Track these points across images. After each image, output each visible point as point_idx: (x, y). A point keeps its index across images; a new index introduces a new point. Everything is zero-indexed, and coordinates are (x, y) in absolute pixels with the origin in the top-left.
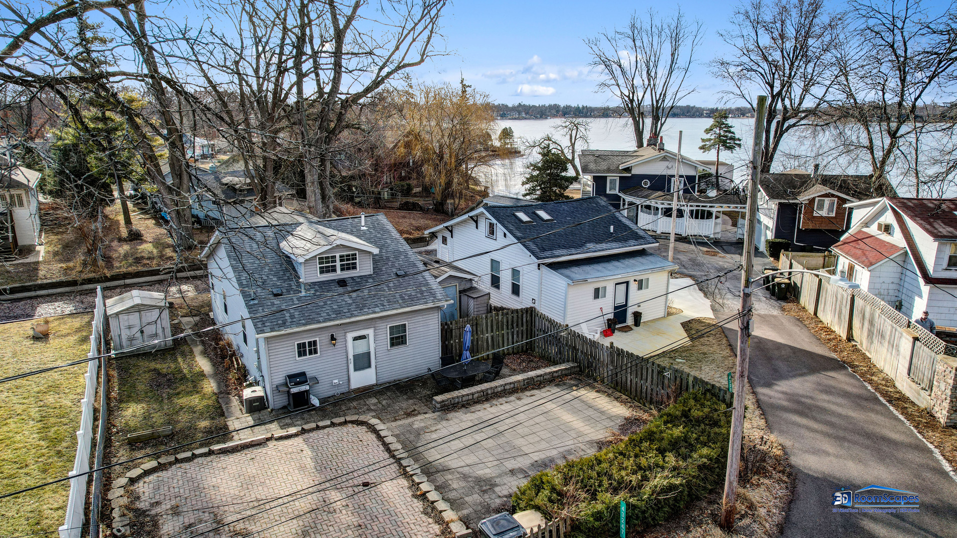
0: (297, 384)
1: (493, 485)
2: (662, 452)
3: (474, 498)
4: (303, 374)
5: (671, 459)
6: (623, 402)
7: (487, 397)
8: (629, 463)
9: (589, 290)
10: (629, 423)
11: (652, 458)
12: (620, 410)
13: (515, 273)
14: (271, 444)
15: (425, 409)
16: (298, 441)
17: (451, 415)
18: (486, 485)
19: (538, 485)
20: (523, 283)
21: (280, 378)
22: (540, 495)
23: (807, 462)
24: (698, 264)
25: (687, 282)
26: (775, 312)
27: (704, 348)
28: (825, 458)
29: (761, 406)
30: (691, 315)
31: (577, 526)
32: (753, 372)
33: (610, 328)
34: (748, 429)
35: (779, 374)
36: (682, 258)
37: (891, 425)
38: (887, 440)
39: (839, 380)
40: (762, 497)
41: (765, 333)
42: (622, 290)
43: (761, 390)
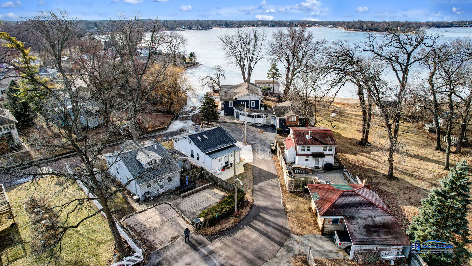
0: (148, 195)
1: (195, 213)
2: (226, 205)
3: (192, 216)
4: (148, 192)
5: (227, 206)
6: (224, 192)
7: (193, 193)
8: (220, 207)
9: (218, 159)
10: (224, 197)
11: (224, 206)
12: (222, 194)
13: (198, 155)
14: (148, 210)
15: (178, 197)
16: (153, 208)
17: (185, 199)
18: (194, 213)
19: (203, 213)
20: (200, 157)
21: (143, 193)
22: (204, 214)
23: (256, 203)
24: (255, 138)
25: (250, 147)
26: (270, 158)
27: (247, 173)
28: (260, 202)
29: (253, 190)
30: (246, 161)
31: (209, 219)
32: (255, 181)
33: (224, 168)
34: (248, 197)
35: (261, 181)
36: (251, 135)
37: (277, 193)
38: (274, 197)
39: (273, 181)
40: (245, 211)
41: (263, 167)
42: (227, 158)
43: (255, 186)
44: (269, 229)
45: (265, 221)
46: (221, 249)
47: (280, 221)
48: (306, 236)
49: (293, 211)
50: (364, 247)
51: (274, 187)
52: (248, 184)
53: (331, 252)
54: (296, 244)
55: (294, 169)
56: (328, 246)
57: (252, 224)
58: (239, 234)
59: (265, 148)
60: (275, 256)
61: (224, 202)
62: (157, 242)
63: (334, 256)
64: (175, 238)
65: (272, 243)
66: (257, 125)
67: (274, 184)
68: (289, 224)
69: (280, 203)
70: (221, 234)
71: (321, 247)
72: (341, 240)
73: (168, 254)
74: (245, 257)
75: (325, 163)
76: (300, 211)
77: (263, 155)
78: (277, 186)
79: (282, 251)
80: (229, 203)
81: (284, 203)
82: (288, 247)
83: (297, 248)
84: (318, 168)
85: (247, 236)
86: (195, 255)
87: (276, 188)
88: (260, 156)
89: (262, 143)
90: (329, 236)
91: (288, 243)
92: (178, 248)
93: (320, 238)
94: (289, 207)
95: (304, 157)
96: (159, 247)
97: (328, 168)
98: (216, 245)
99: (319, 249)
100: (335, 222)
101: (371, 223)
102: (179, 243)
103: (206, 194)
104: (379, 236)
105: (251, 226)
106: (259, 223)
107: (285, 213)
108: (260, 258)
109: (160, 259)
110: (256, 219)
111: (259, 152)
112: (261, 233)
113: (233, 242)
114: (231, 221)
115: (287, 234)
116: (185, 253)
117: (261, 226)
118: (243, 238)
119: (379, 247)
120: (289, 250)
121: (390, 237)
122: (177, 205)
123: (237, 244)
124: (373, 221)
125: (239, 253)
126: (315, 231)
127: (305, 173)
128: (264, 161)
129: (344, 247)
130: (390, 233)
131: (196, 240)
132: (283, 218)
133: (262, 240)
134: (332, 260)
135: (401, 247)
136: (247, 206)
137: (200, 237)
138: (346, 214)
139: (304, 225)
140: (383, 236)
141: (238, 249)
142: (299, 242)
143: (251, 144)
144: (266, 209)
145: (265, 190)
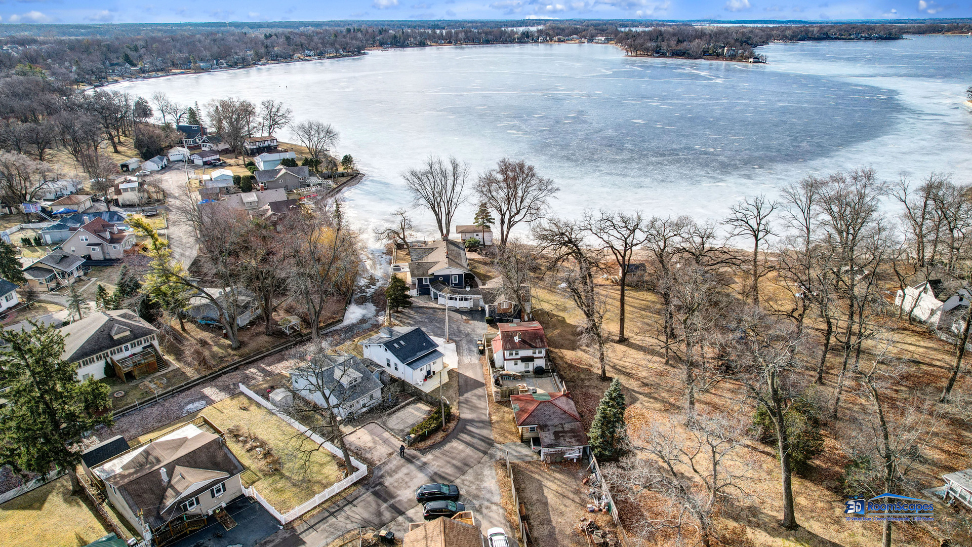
0: (351, 415)
1: (405, 431)
3: (402, 434)
4: (352, 412)
5: (435, 421)
6: (429, 406)
7: (397, 410)
8: (427, 423)
9: (419, 369)
10: (430, 411)
11: (432, 421)
12: (428, 408)
13: (396, 364)
14: (358, 431)
15: (383, 415)
16: (362, 429)
18: (403, 430)
20: (398, 367)
22: (414, 431)
23: (463, 416)
24: (460, 331)
25: (453, 346)
26: (477, 362)
27: (452, 383)
28: (466, 415)
29: (459, 402)
30: (451, 367)
31: (420, 435)
32: (461, 391)
33: (426, 378)
34: (454, 410)
35: (467, 391)
36: (455, 327)
37: (483, 404)
38: (481, 408)
39: (479, 391)
40: (452, 425)
41: (469, 374)
42: (428, 367)
43: (461, 398)
44: (475, 441)
45: (470, 434)
46: (433, 460)
47: (485, 432)
48: (507, 444)
49: (498, 422)
50: (552, 450)
51: (480, 397)
52: (454, 396)
53: (527, 456)
54: (498, 451)
55: (502, 376)
56: (525, 451)
57: (459, 437)
58: (447, 447)
59: (471, 346)
60: (479, 462)
61: (432, 418)
62: (375, 458)
63: (529, 459)
64: (391, 454)
65: (477, 452)
66: (461, 310)
67: (481, 394)
68: (493, 435)
69: (486, 415)
70: (432, 447)
71: (520, 452)
72: (534, 445)
73: (387, 468)
74: (454, 465)
75: (535, 366)
76: (504, 422)
77: (469, 357)
78: (483, 396)
79: (486, 458)
80: (436, 419)
81: (490, 414)
82: (491, 454)
83: (499, 454)
84: (528, 372)
85: (455, 448)
86: (411, 467)
87: (482, 399)
88: (466, 360)
89: (468, 338)
90: (525, 442)
91: (491, 451)
92: (395, 462)
93: (520, 445)
94: (494, 418)
95: (513, 362)
96: (378, 463)
97: (539, 372)
98: (428, 457)
99: (517, 454)
100: (532, 430)
101: (561, 429)
102: (395, 459)
103: (410, 409)
104: (565, 440)
105: (458, 439)
106: (465, 436)
107: (489, 424)
108: (466, 465)
109: (382, 472)
110: (463, 433)
111: (465, 353)
112: (468, 444)
113: (443, 454)
114: (440, 436)
115: (490, 443)
116: (402, 466)
117: (467, 438)
118: (451, 450)
119: (564, 448)
120: (492, 457)
121: (573, 440)
122: (384, 423)
123: (446, 455)
124: (563, 428)
125: (449, 462)
126: (515, 440)
127: (514, 379)
128: (471, 366)
129: (537, 451)
130: (574, 437)
131: (410, 455)
132: (488, 429)
133: (469, 451)
134: (526, 462)
135: (582, 447)
136: (453, 420)
137: (413, 452)
138: (540, 423)
139: (507, 434)
140: (567, 440)
141: (448, 459)
142: (500, 450)
143: (455, 341)
144: (471, 422)
145: (471, 402)
